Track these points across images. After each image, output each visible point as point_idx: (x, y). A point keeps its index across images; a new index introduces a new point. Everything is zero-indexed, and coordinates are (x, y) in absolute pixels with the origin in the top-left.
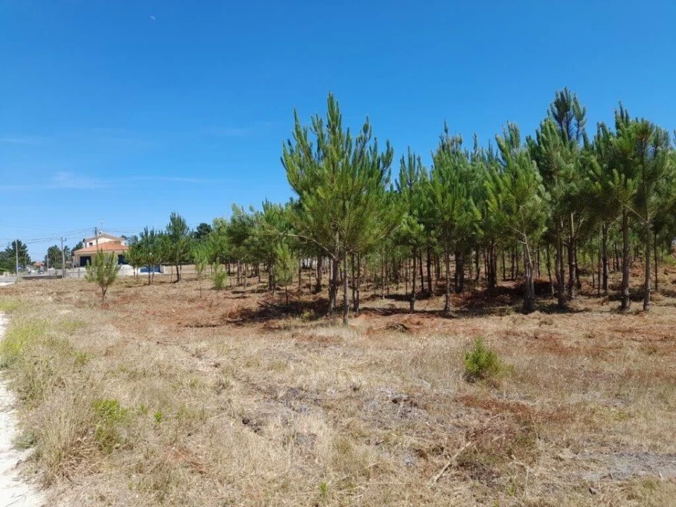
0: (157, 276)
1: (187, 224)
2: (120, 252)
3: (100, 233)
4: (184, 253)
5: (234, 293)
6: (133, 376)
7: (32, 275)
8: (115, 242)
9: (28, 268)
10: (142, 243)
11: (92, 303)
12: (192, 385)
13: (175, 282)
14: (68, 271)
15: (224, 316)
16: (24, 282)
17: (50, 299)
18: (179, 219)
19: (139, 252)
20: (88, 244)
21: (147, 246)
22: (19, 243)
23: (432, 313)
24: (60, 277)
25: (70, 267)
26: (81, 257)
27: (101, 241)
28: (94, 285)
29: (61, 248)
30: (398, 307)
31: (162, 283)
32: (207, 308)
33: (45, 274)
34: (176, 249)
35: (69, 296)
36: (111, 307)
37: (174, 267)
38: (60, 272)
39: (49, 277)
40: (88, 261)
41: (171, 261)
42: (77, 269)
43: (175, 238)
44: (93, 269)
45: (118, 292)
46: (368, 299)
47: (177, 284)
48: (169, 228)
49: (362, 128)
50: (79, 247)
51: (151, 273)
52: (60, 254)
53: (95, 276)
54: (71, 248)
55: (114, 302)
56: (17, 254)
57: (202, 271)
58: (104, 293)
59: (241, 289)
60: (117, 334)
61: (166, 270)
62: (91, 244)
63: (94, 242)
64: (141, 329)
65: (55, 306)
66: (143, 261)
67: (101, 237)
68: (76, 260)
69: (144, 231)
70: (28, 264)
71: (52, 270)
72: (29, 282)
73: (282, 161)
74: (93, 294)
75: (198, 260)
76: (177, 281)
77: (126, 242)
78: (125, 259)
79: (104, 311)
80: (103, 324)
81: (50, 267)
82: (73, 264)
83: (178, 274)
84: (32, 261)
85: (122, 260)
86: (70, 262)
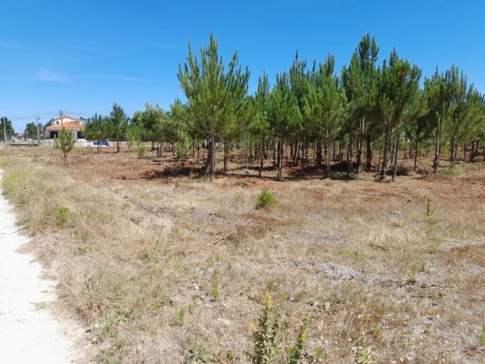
0: (104, 148)
1: (125, 112)
2: (79, 130)
3: (64, 115)
4: (122, 132)
5: (154, 161)
6: (78, 200)
7: (16, 143)
8: (75, 122)
9: (13, 137)
10: (93, 124)
11: (58, 163)
12: (109, 205)
13: (116, 153)
14: (42, 141)
15: (140, 174)
16: (10, 148)
17: (30, 159)
18: (119, 108)
19: (91, 130)
20: (55, 122)
21: (96, 127)
22: (6, 119)
23: (270, 178)
24: (36, 145)
25: (43, 138)
26: (51, 132)
27: (65, 120)
28: (59, 151)
29: (36, 124)
30: (251, 174)
31: (107, 152)
32: (132, 170)
33: (25, 143)
34: (117, 130)
35: (42, 158)
36: (70, 166)
37: (116, 143)
38: (36, 142)
39: (28, 145)
40: (55, 135)
41: (114, 138)
42: (48, 140)
43: (115, 121)
44: (59, 141)
45: (76, 157)
46: (238, 169)
47: (117, 154)
48: (112, 114)
49: (232, 57)
50: (49, 124)
51: (99, 146)
52: (36, 128)
53: (60, 145)
54: (44, 124)
55: (73, 163)
56: (5, 127)
57: (130, 145)
58: (65, 157)
59: (160, 159)
60: (72, 181)
61: (111, 144)
62: (58, 123)
63: (60, 121)
64: (88, 180)
65: (33, 164)
66: (94, 137)
67: (64, 118)
68: (48, 134)
69: (94, 115)
70: (12, 134)
71: (30, 141)
72: (15, 147)
73: (179, 77)
74: (59, 158)
75: (129, 138)
76: (118, 152)
77: (84, 122)
78: (82, 135)
79: (65, 168)
80: (64, 175)
81: (28, 138)
82: (45, 137)
83: (118, 147)
84: (15, 133)
85: (80, 135)
86: (43, 135)
